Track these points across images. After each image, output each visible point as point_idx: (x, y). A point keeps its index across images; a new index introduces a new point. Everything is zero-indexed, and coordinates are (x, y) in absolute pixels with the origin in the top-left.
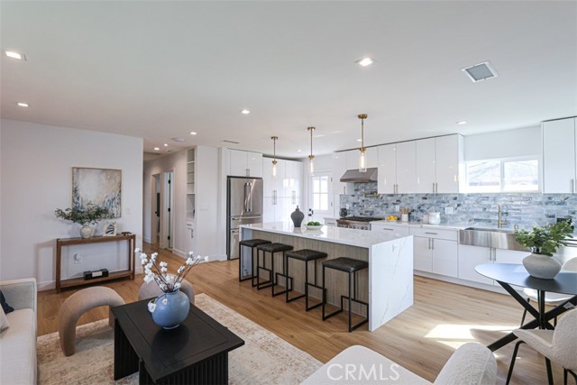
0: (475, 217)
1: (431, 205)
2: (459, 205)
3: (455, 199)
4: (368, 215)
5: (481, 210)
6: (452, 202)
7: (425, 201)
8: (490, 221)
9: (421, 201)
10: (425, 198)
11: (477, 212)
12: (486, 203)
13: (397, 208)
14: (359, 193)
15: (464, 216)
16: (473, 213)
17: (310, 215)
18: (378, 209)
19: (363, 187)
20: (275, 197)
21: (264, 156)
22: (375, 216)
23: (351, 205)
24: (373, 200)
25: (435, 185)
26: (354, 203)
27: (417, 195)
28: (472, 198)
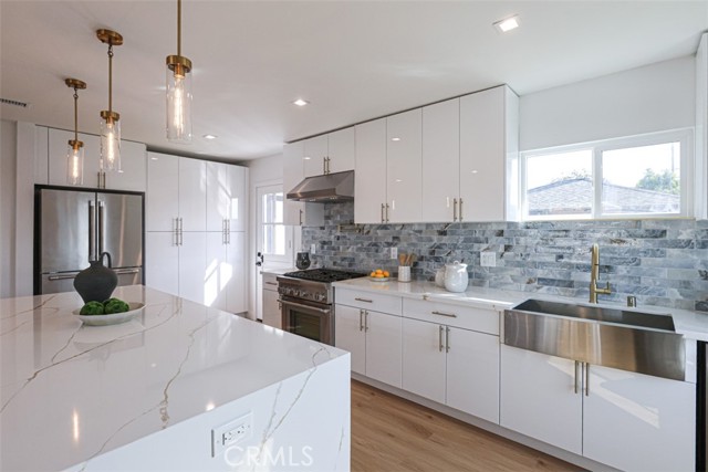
0: (540, 273)
1: (455, 247)
2: (507, 248)
3: (501, 233)
4: (345, 266)
5: (552, 259)
6: (494, 240)
7: (445, 239)
8: (570, 284)
9: (436, 239)
10: (443, 233)
11: (543, 264)
12: (562, 242)
13: (394, 251)
14: (331, 223)
15: (517, 271)
16: (535, 265)
17: (259, 264)
18: (362, 255)
19: (338, 212)
20: (178, 232)
21: (150, 149)
22: (357, 268)
23: (319, 245)
24: (353, 237)
25: (458, 204)
26: (324, 243)
27: (428, 225)
28: (533, 232)
